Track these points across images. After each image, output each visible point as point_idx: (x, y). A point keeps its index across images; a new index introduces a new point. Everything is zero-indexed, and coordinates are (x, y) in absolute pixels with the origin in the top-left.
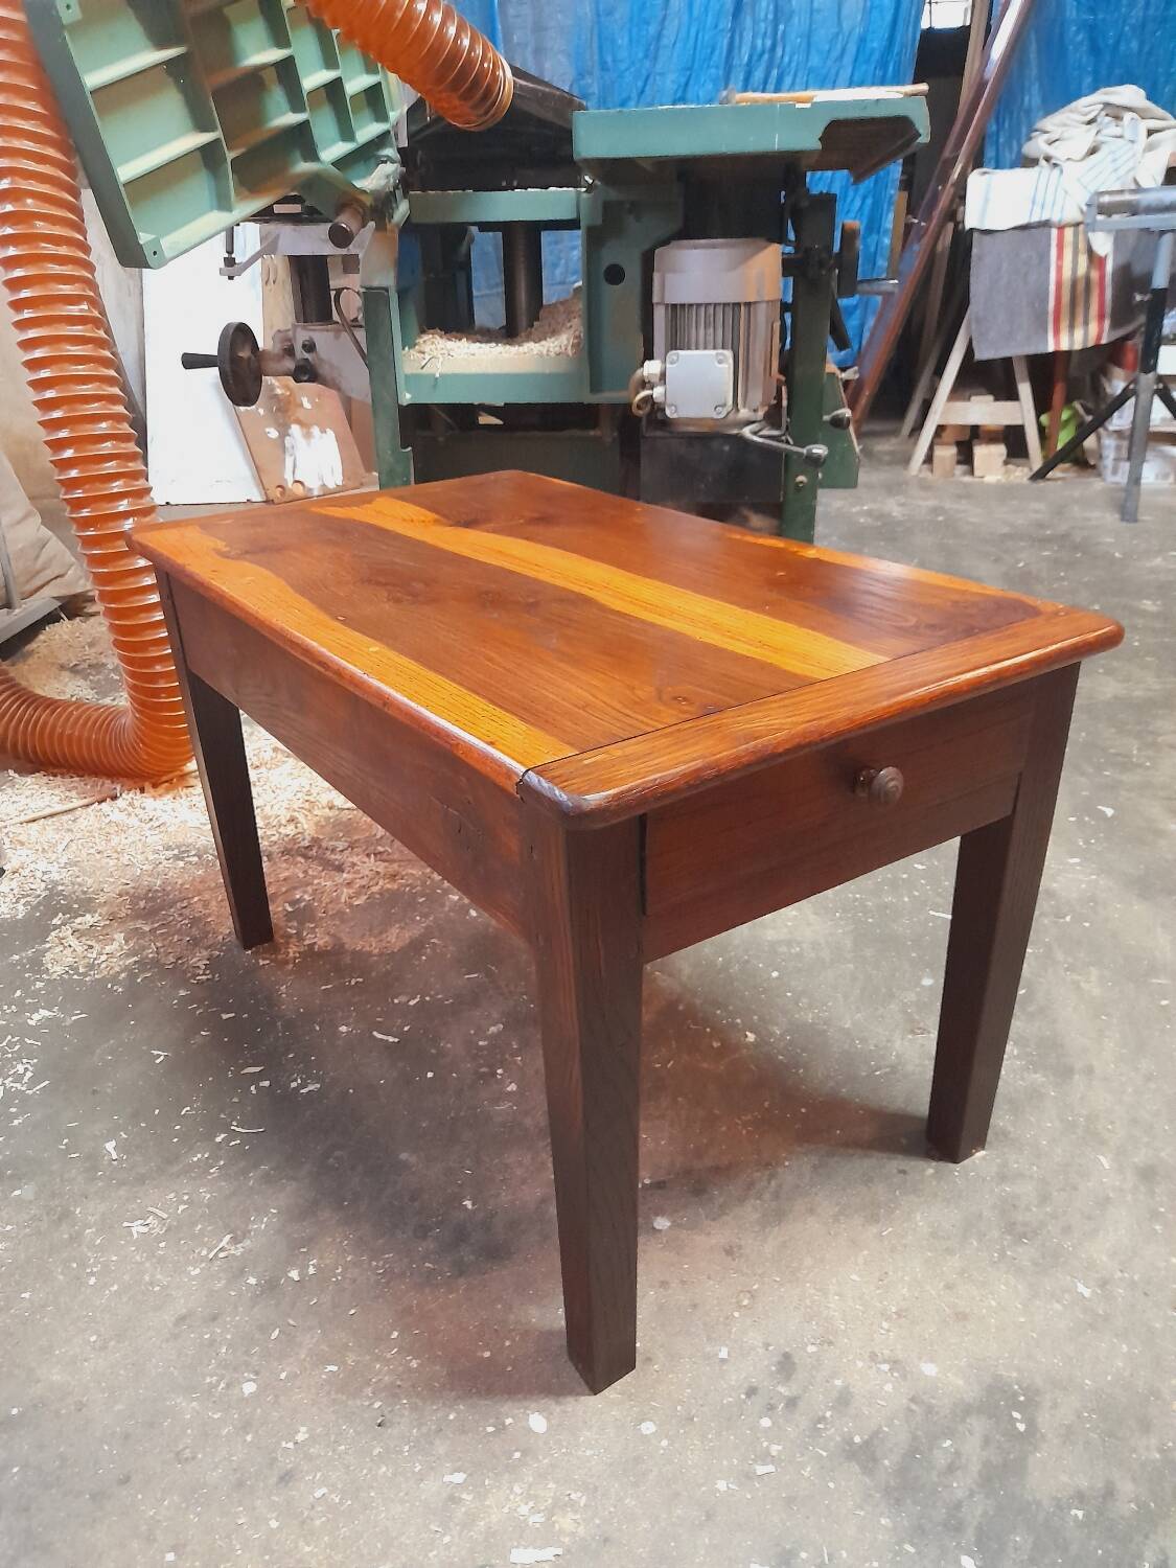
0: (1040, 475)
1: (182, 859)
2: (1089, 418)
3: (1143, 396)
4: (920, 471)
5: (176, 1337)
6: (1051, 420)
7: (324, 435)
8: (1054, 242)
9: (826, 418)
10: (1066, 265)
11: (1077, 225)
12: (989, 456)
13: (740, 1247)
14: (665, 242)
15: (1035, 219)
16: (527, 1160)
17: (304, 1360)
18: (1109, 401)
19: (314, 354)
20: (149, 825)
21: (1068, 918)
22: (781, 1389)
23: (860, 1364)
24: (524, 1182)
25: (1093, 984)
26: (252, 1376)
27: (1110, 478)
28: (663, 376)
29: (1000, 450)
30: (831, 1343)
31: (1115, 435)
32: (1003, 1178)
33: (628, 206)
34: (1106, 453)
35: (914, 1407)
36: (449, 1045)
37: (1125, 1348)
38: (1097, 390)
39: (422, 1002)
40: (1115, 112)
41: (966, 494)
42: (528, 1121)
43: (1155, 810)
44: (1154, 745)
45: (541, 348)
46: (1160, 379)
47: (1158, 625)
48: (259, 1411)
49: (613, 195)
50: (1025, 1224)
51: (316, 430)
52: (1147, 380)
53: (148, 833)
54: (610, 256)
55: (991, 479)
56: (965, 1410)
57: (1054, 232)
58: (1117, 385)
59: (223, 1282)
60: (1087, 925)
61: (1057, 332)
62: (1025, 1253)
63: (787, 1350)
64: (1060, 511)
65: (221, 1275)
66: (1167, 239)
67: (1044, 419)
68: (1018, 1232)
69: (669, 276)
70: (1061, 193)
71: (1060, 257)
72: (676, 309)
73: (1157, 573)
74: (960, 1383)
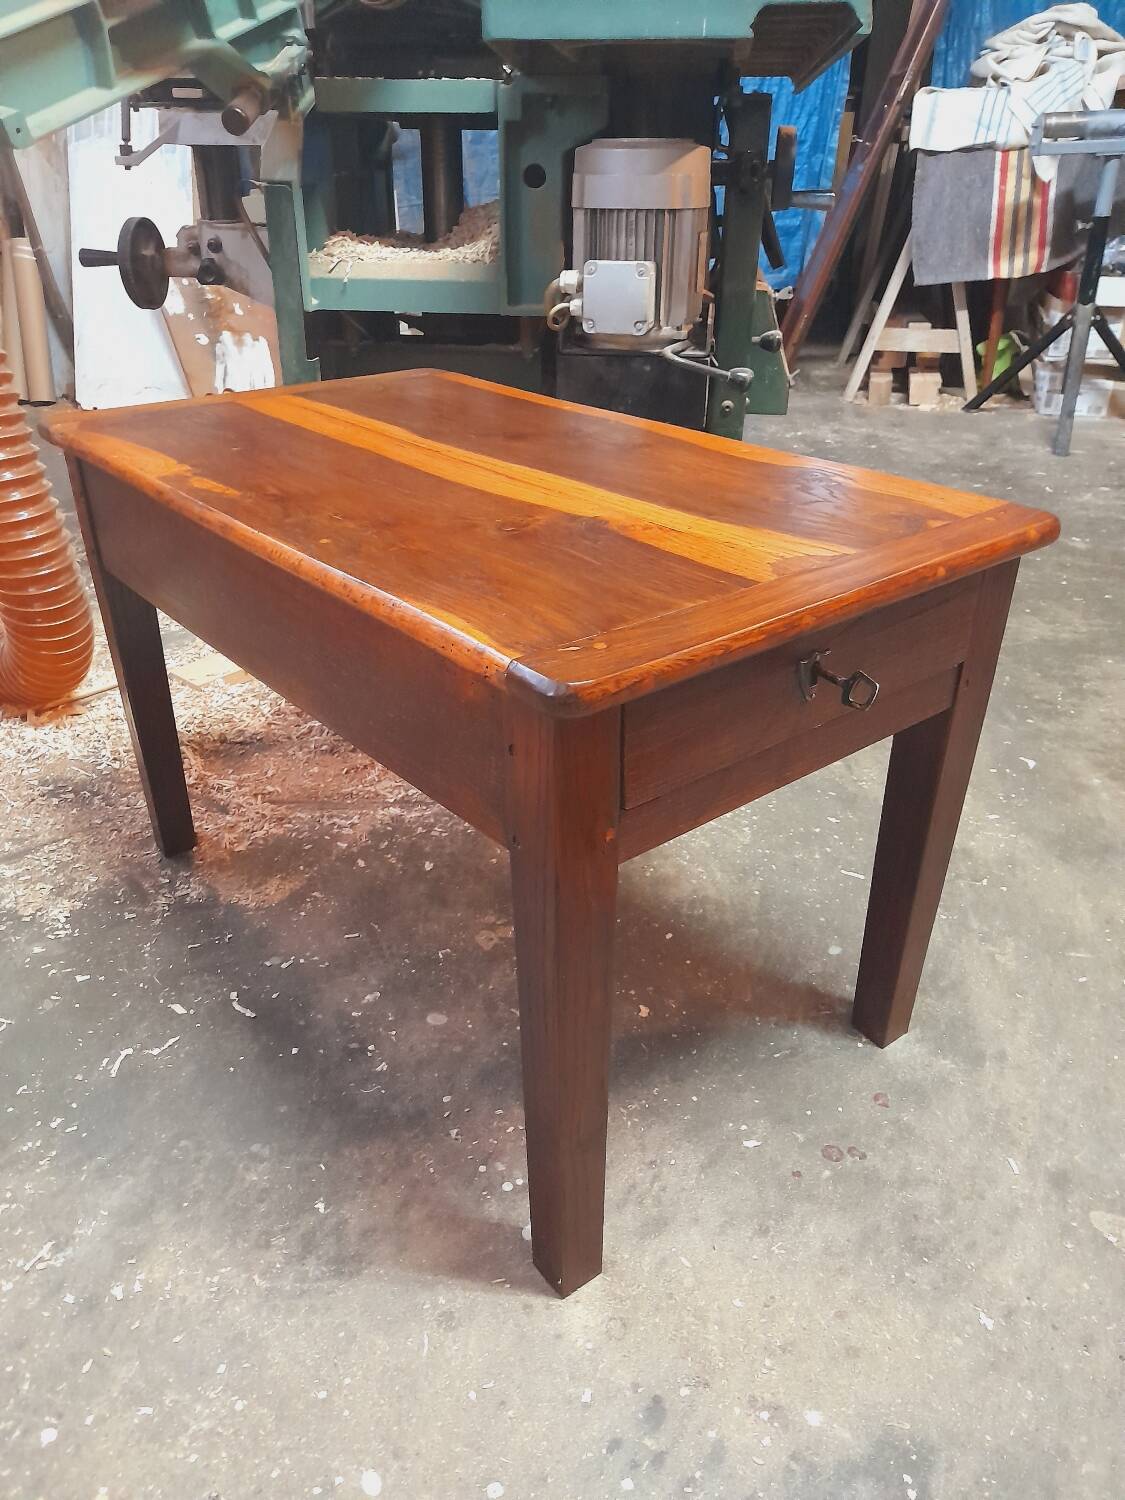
0: (974, 405)
1: (56, 796)
2: (1025, 349)
3: (1081, 327)
4: (856, 397)
6: (987, 350)
7: (256, 342)
8: (998, 166)
9: (756, 339)
10: (1008, 190)
11: (1023, 148)
12: (924, 384)
14: (587, 142)
15: (980, 140)
17: (116, 1398)
18: (1046, 331)
19: (221, 254)
20: (27, 757)
21: (985, 882)
22: (648, 1442)
23: (737, 1410)
25: (1008, 956)
26: (54, 1421)
27: (1043, 410)
28: (580, 287)
29: (936, 378)
30: (707, 1385)
31: (1050, 366)
33: (549, 100)
34: (1039, 384)
35: (794, 1466)
36: (320, 1016)
37: (1030, 1395)
38: (1034, 320)
39: (295, 965)
40: (1067, 31)
41: (900, 422)
42: (396, 1108)
43: (1078, 762)
44: (1080, 692)
45: (457, 255)
46: (1098, 310)
47: (1087, 564)
48: (56, 1465)
49: (533, 87)
50: (926, 1239)
51: (248, 338)
52: (1085, 311)
53: (25, 765)
54: (529, 156)
55: (925, 407)
56: (851, 1471)
57: (999, 155)
58: (1054, 315)
59: (37, 1299)
60: (1005, 889)
61: (997, 259)
62: (924, 1275)
63: (658, 1392)
64: (992, 443)
65: (37, 1291)
66: (1114, 164)
67: (980, 348)
68: (920, 1250)
69: (589, 178)
70: (1007, 114)
71: (1003, 181)
72: (596, 215)
73: (1087, 509)
74: (847, 1435)
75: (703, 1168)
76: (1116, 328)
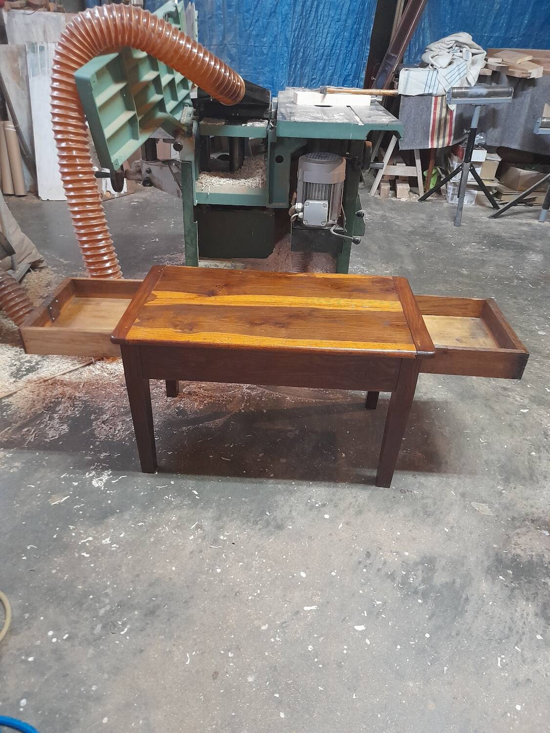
2: (443, 176)
3: (465, 171)
4: (376, 194)
5: (192, 558)
6: (428, 173)
8: (433, 103)
9: (355, 213)
10: (437, 112)
11: (443, 96)
12: (403, 188)
13: (350, 523)
15: (426, 92)
16: (282, 499)
18: (452, 170)
19: (151, 175)
22: (368, 561)
23: (388, 553)
24: (283, 506)
26: (218, 567)
27: (450, 202)
28: (302, 210)
29: (407, 187)
30: (381, 549)
31: (453, 185)
32: (423, 498)
34: (449, 191)
35: (403, 564)
36: (248, 461)
37: (458, 545)
38: (447, 164)
39: (234, 445)
40: (460, 45)
41: (394, 208)
45: (248, 183)
46: (472, 163)
48: (224, 576)
50: (429, 512)
52: (467, 164)
53: (113, 379)
54: (278, 152)
55: (403, 200)
56: (416, 564)
57: (434, 98)
58: (455, 164)
61: (432, 140)
62: (430, 520)
63: (368, 551)
64: (431, 219)
66: (478, 109)
67: (425, 173)
68: (428, 514)
70: (437, 82)
71: (435, 109)
72: (307, 185)
73: (467, 254)
74: (415, 557)
75: (369, 498)
76: (478, 170)
